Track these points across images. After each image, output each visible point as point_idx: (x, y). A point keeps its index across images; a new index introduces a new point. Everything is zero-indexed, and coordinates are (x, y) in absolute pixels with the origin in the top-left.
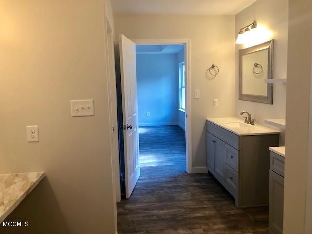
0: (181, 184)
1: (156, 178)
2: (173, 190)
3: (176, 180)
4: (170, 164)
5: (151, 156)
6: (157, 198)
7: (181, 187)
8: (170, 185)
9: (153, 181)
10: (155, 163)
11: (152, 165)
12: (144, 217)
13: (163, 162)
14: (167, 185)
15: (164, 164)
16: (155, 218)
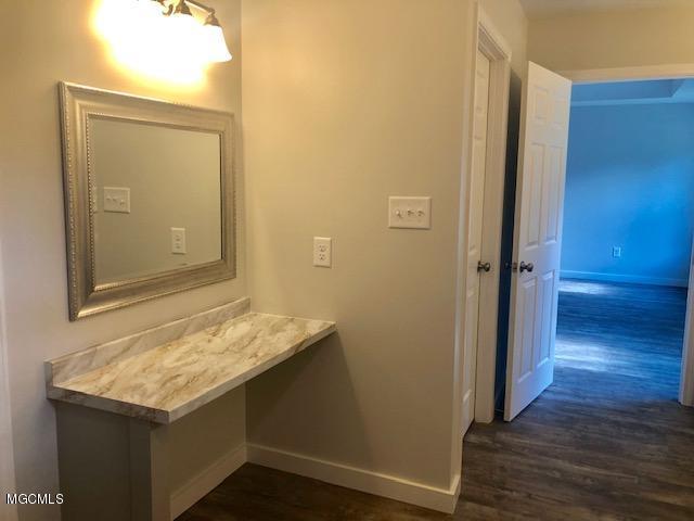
0: (649, 423)
1: (590, 398)
2: (624, 431)
3: (643, 412)
4: (640, 375)
5: (595, 348)
6: (575, 437)
7: (649, 429)
8: (619, 419)
9: (581, 401)
10: (601, 364)
11: (590, 368)
12: (531, 466)
13: (620, 367)
14: (611, 417)
15: (624, 372)
16: (558, 475)
